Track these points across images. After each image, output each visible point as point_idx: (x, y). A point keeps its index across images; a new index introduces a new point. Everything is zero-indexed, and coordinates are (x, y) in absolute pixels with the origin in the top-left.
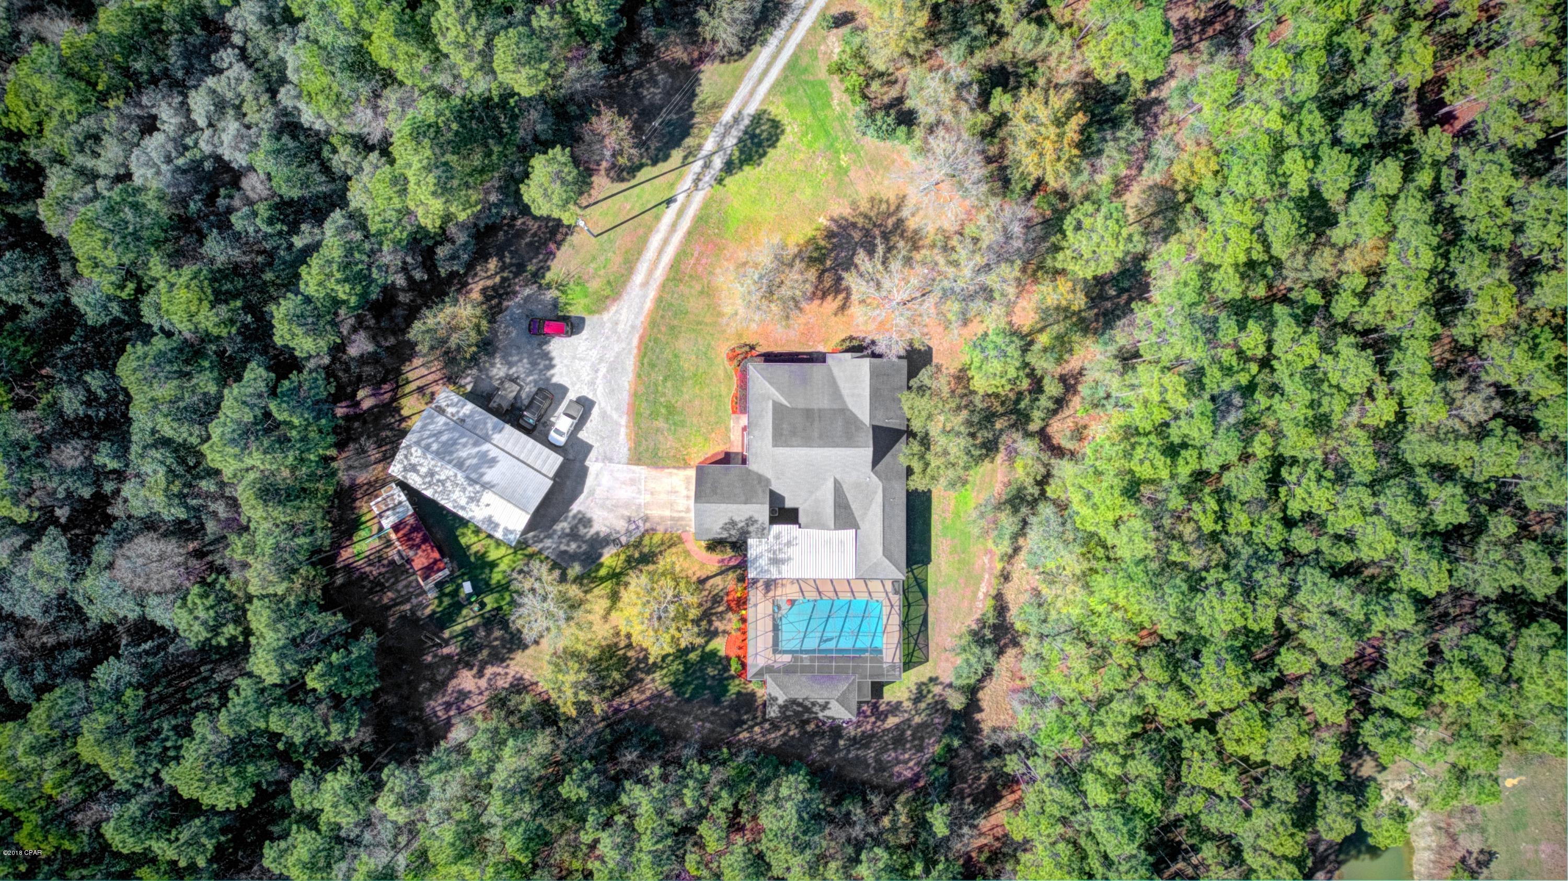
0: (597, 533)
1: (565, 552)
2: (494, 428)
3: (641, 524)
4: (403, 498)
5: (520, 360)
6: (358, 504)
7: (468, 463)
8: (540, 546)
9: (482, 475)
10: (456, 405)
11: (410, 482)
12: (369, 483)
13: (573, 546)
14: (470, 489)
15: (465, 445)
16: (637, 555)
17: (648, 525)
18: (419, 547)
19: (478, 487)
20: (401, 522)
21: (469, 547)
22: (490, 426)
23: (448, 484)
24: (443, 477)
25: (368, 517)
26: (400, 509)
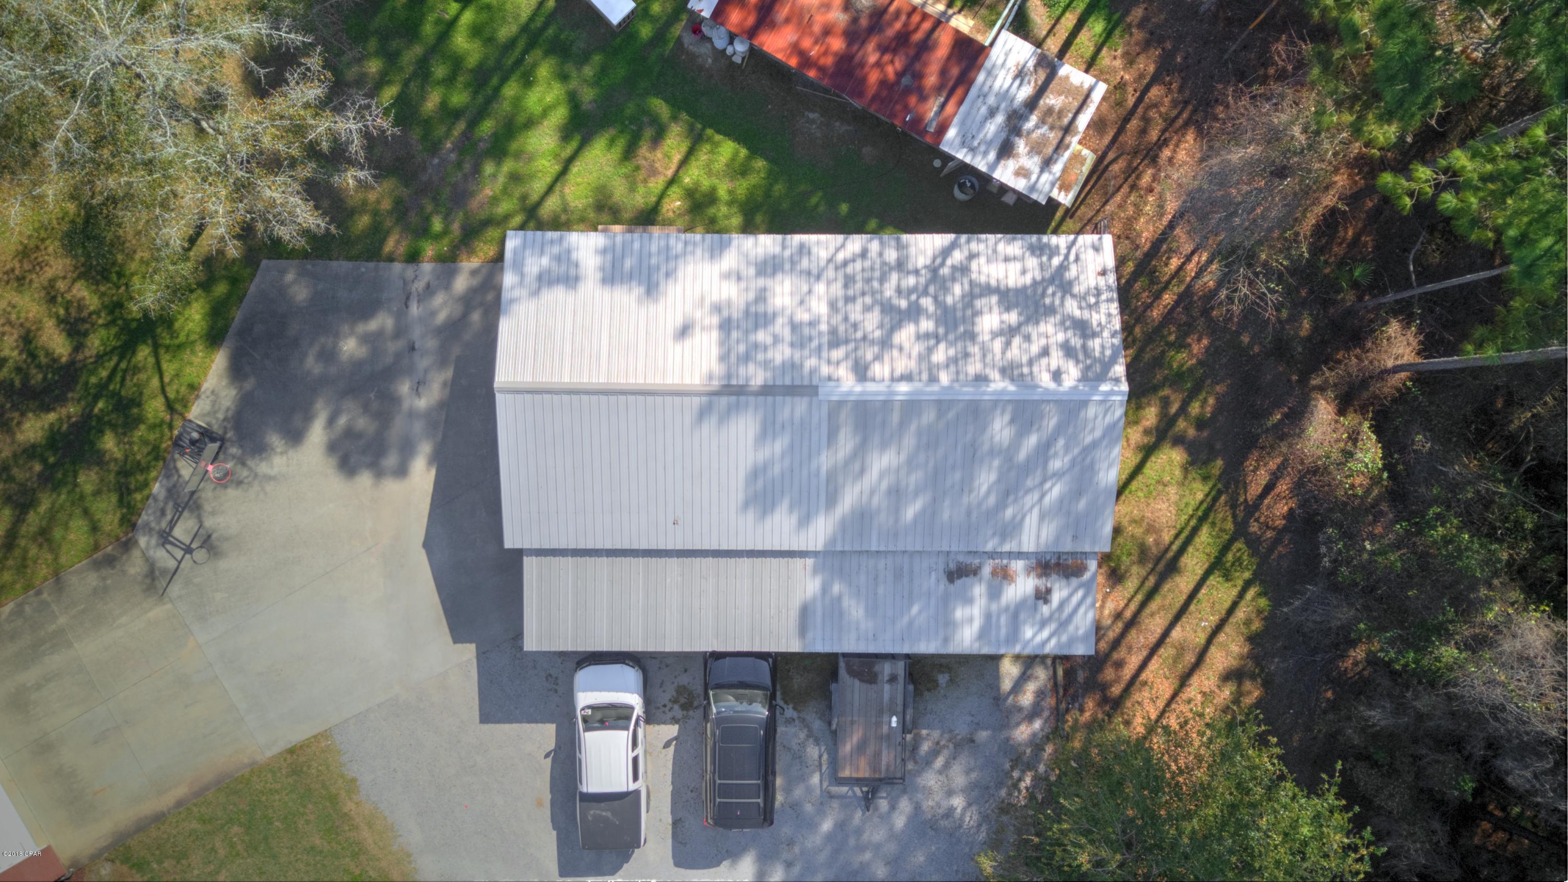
0: (295, 436)
1: (366, 310)
2: (834, 610)
3: (163, 558)
4: (1005, 174)
5: (895, 862)
6: (1147, 65)
7: (846, 443)
8: (461, 283)
9: (767, 431)
10: (1016, 614)
11: (1013, 246)
12: (1151, 155)
13: (350, 347)
14: (781, 354)
15: (897, 494)
16: (109, 443)
17: (135, 566)
18: (854, 35)
19: (757, 377)
20: (965, 81)
21: (696, 141)
22: (855, 610)
23: (871, 323)
24: (905, 335)
25: (1086, 41)
26: (993, 127)
